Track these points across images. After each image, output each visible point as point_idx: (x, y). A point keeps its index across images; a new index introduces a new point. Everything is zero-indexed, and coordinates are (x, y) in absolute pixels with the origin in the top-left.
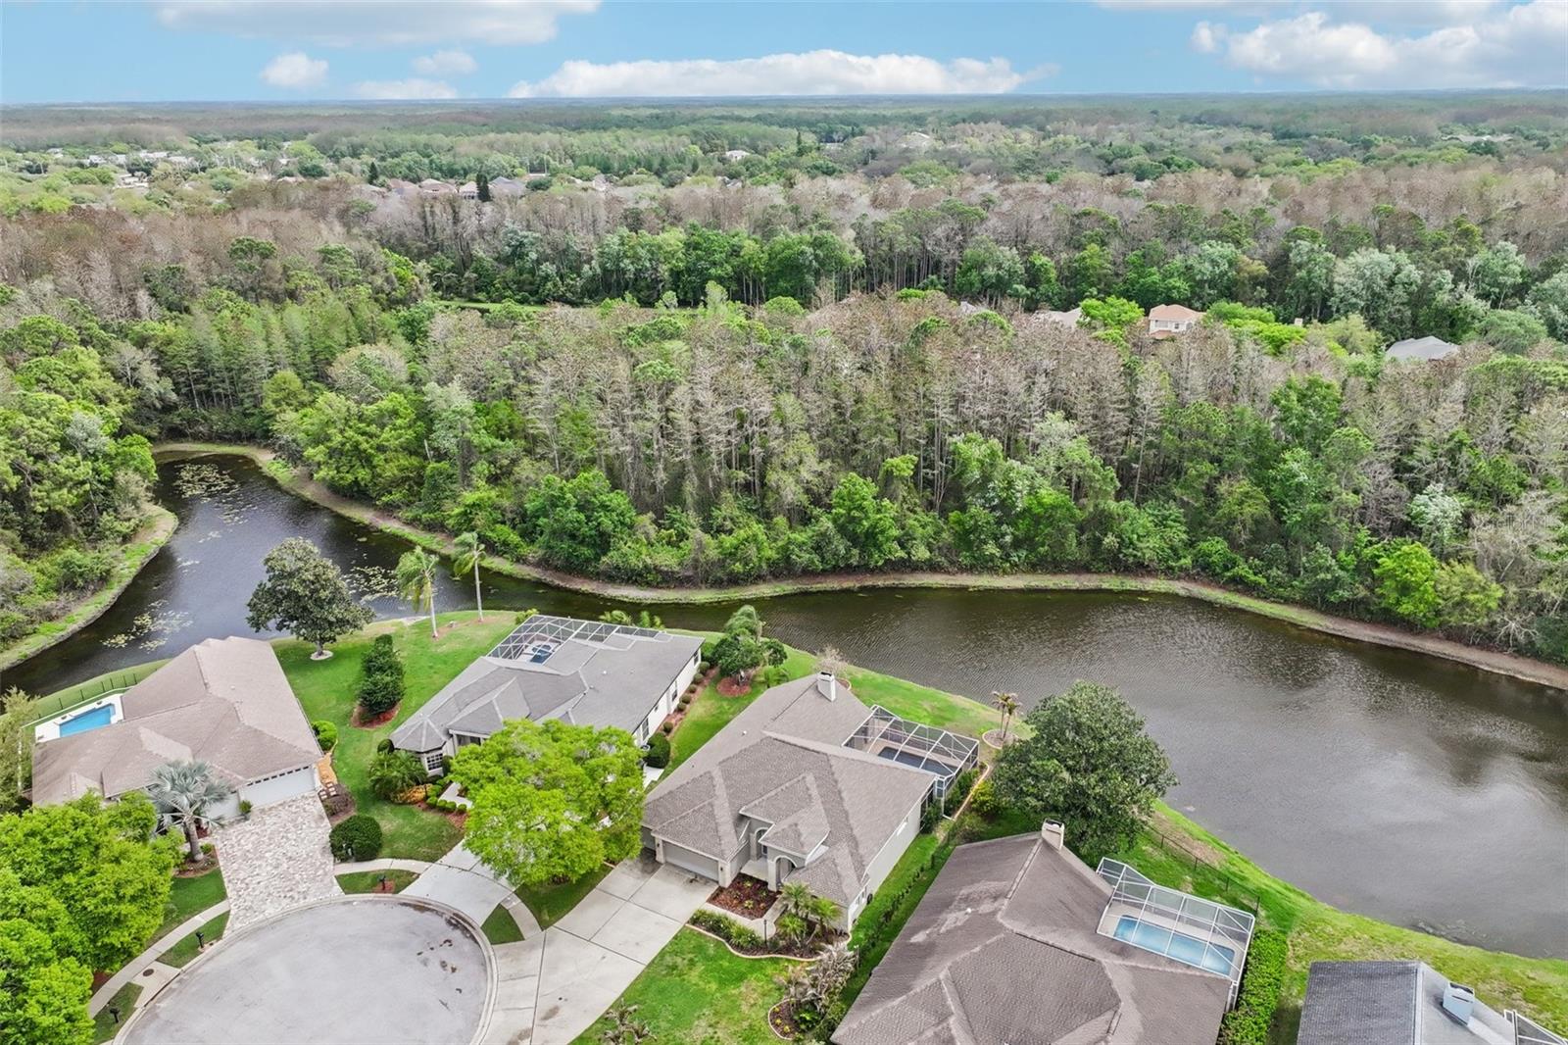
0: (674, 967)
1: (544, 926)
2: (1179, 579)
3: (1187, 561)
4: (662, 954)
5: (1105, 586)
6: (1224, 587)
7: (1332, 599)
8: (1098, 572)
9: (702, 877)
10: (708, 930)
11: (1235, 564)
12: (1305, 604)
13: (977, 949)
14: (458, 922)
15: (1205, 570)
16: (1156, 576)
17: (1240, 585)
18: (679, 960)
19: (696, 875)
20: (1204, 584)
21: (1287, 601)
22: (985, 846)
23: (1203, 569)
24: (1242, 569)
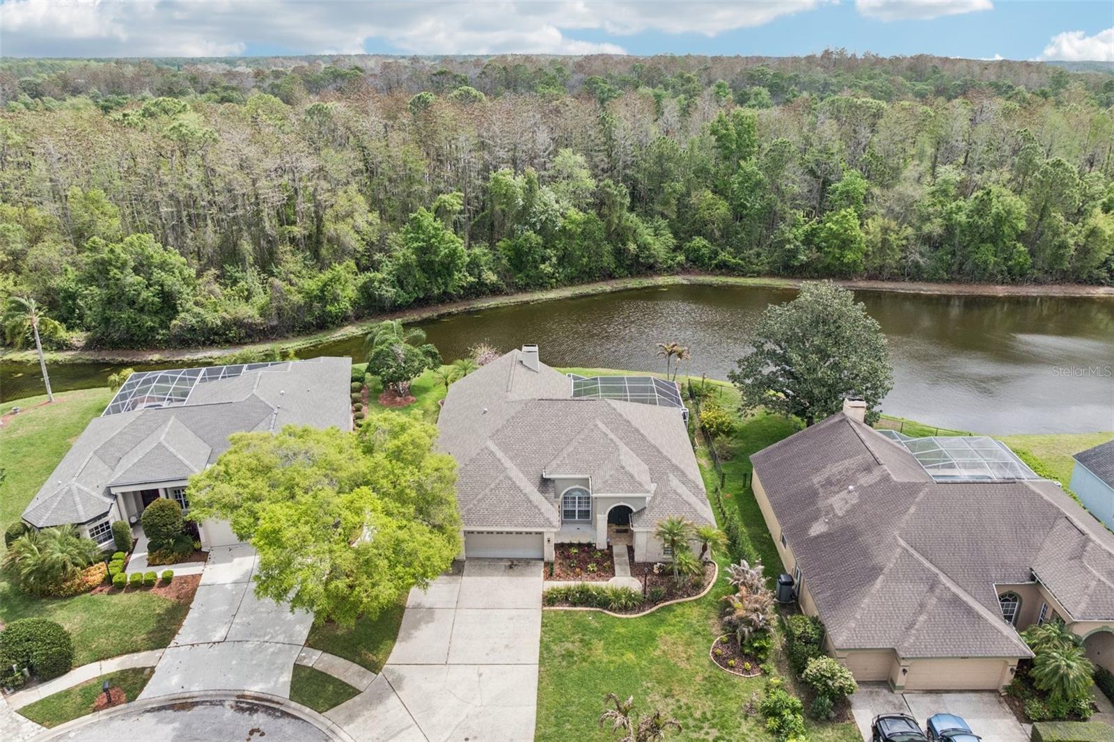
0: (570, 654)
1: (374, 667)
2: (677, 274)
3: (681, 258)
4: (545, 647)
5: (630, 286)
6: (712, 273)
7: (796, 264)
8: (621, 277)
9: (519, 560)
10: (574, 604)
11: (716, 254)
12: (771, 274)
13: (912, 510)
14: (249, 705)
15: (696, 262)
16: (660, 275)
17: (725, 268)
18: (569, 646)
19: (511, 560)
20: (697, 274)
21: (758, 274)
22: (785, 445)
23: (694, 262)
24: (724, 256)
